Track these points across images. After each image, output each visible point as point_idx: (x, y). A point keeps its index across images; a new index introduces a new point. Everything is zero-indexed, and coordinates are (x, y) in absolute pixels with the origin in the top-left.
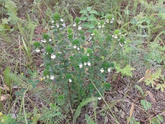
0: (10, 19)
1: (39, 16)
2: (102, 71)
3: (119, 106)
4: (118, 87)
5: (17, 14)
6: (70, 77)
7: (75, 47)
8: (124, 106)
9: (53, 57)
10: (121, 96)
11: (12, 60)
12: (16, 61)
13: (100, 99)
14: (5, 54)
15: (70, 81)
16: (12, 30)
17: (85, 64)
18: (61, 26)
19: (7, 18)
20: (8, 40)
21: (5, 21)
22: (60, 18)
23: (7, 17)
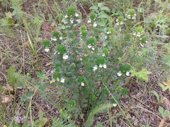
0: (14, 13)
1: (45, 11)
2: (119, 74)
3: (132, 112)
4: (131, 91)
5: (21, 8)
6: (83, 80)
7: (89, 47)
8: (136, 112)
9: (65, 57)
10: (134, 101)
11: (16, 58)
12: (21, 59)
13: (115, 105)
14: (9, 51)
15: (83, 84)
16: (16, 25)
17: (101, 66)
18: (75, 22)
19: (12, 12)
20: (12, 36)
21: (9, 15)
22: (74, 12)
23: (12, 10)
